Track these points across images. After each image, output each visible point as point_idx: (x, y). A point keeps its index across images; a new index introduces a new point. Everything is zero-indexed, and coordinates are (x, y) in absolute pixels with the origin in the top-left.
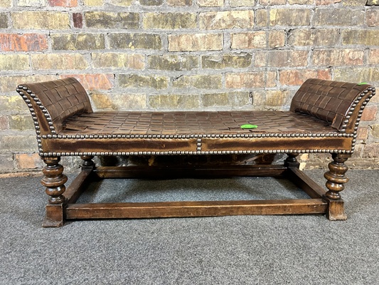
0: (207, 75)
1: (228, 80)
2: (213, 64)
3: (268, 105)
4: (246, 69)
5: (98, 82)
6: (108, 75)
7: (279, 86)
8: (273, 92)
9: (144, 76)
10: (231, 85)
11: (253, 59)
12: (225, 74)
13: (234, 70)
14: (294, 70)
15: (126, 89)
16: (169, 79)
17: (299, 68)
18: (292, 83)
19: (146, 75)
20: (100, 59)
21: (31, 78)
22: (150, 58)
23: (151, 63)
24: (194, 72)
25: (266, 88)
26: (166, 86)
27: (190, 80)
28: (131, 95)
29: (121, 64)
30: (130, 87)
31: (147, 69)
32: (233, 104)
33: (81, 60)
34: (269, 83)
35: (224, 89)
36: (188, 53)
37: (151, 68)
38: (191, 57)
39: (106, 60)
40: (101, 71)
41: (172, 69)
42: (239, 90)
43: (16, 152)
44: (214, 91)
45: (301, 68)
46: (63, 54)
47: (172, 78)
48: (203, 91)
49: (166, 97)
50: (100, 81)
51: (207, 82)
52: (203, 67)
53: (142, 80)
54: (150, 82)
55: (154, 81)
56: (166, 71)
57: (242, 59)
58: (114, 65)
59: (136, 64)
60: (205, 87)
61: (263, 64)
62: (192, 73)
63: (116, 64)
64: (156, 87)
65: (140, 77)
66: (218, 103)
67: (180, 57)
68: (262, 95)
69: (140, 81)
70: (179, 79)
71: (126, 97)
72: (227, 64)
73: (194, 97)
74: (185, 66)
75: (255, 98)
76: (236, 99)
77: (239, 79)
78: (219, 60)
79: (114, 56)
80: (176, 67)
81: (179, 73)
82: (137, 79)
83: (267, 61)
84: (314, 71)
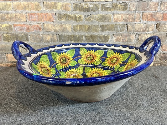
0: (104, 14)
1: (115, 17)
2: (107, 9)
3: (135, 31)
4: (125, 12)
5: (47, 17)
6: (52, 14)
7: (142, 21)
8: (139, 24)
9: (70, 15)
10: (116, 21)
11: (129, 6)
12: (113, 14)
13: (118, 12)
14: (151, 13)
15: (61, 21)
16: (84, 16)
17: (153, 11)
18: (149, 20)
19: (71, 14)
20: (48, 5)
21: (13, 15)
22: (74, 5)
23: (75, 8)
24: (97, 13)
25: (135, 23)
26: (82, 20)
27: (95, 17)
28: (64, 24)
29: (59, 8)
30: (63, 20)
31: (72, 10)
32: (117, 31)
33: (38, 5)
34: (136, 20)
35: (112, 23)
36: (94, 3)
37: (74, 10)
38: (96, 5)
39: (51, 6)
40: (49, 12)
41: (85, 11)
42: (120, 23)
43: (6, 53)
44: (107, 23)
45: (155, 11)
46: (29, 2)
47: (85, 16)
48: (102, 23)
49: (82, 26)
50: (48, 17)
51: (103, 18)
52: (102, 10)
53: (69, 16)
54: (74, 18)
55: (76, 17)
56: (82, 12)
57: (123, 6)
58: (55, 9)
59: (66, 8)
60: (103, 21)
61: (134, 9)
62: (96, 13)
63: (56, 8)
64: (77, 20)
65: (69, 15)
66: (109, 30)
67: (89, 5)
68: (132, 26)
69: (69, 17)
70: (89, 17)
71: (61, 26)
72: (115, 9)
73: (96, 26)
74: (92, 10)
75: (129, 27)
76: (119, 28)
77: (121, 17)
78: (110, 7)
79: (55, 4)
80: (88, 10)
81: (89, 14)
82: (67, 16)
83: (136, 8)
84: (161, 14)
